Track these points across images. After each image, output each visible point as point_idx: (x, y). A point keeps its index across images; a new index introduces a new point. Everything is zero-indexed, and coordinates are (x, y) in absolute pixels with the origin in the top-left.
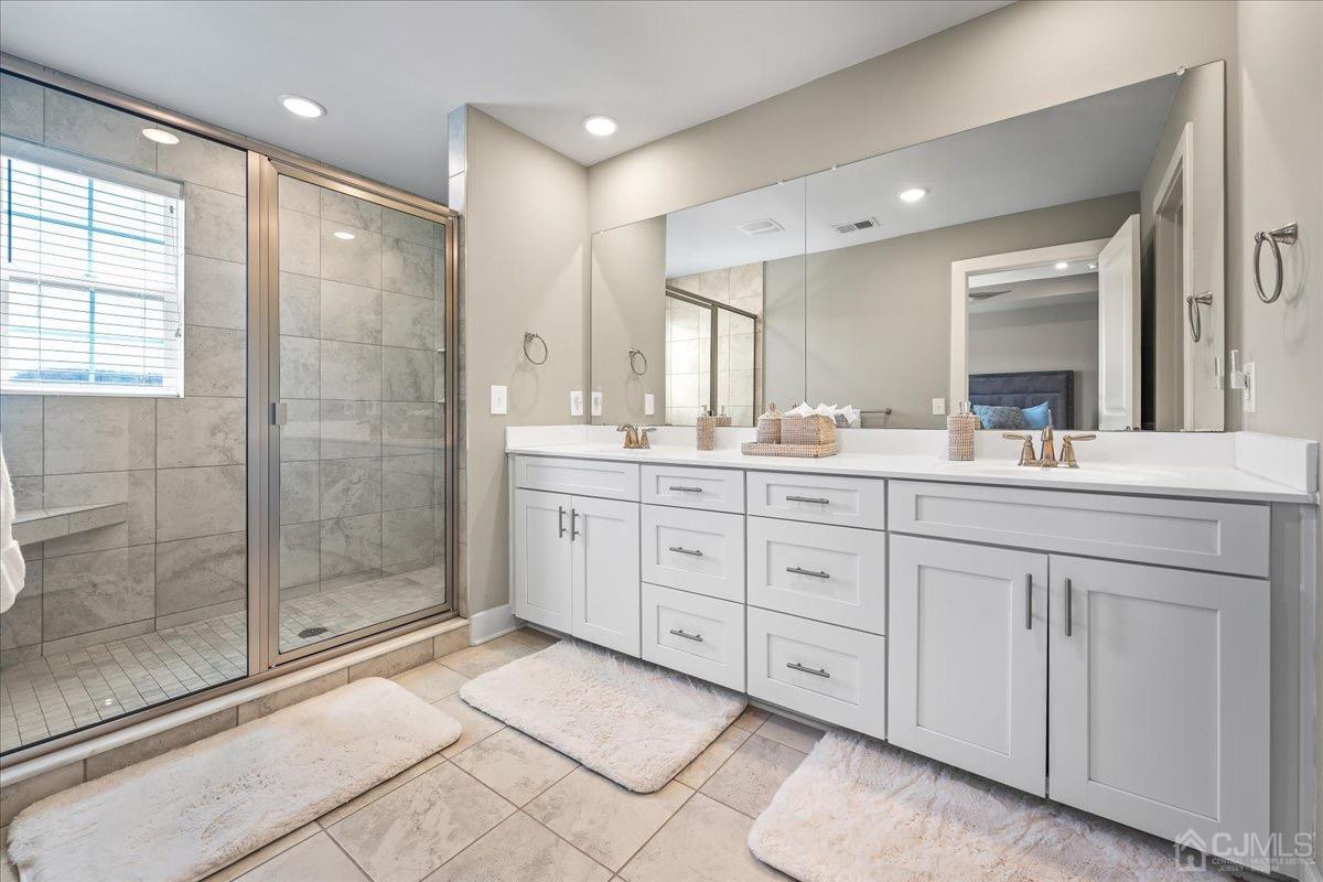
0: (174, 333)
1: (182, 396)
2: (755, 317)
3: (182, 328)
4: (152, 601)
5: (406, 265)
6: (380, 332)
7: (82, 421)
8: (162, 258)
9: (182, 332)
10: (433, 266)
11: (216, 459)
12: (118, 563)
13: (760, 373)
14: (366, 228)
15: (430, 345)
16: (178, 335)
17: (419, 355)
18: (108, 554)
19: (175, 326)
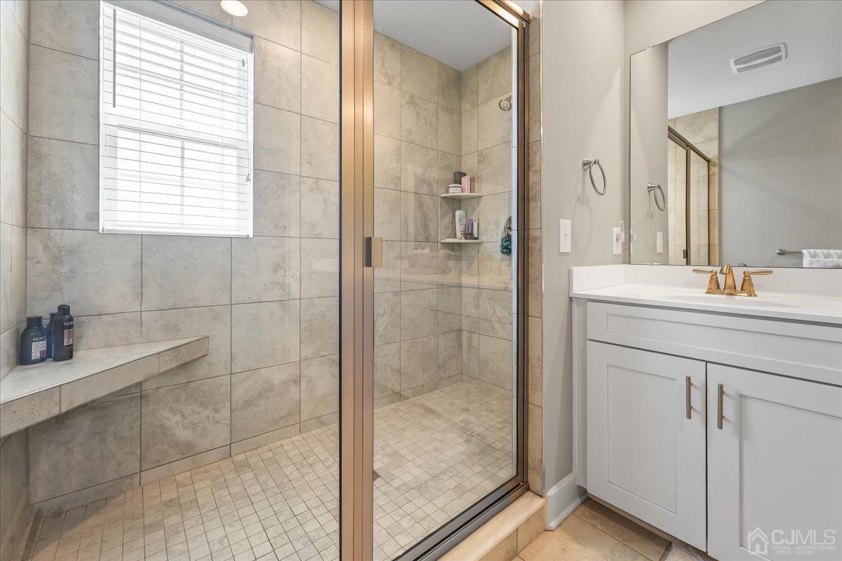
0: (245, 177)
1: (251, 236)
2: (708, 161)
3: (252, 173)
4: (228, 429)
5: (418, 119)
6: (399, 178)
7: (173, 260)
8: (235, 109)
9: (251, 177)
10: (437, 119)
11: (276, 294)
12: (201, 394)
13: (715, 213)
14: (390, 84)
15: (435, 192)
16: (248, 180)
17: (427, 200)
18: (192, 385)
19: (246, 172)
